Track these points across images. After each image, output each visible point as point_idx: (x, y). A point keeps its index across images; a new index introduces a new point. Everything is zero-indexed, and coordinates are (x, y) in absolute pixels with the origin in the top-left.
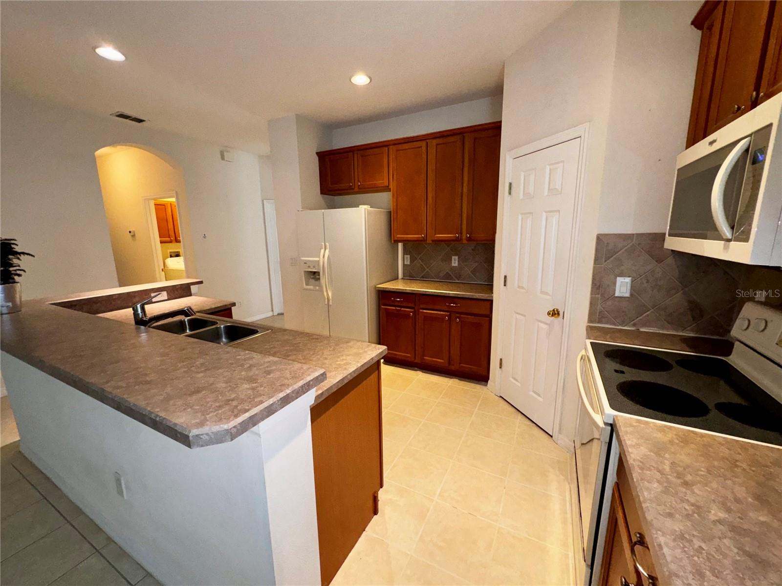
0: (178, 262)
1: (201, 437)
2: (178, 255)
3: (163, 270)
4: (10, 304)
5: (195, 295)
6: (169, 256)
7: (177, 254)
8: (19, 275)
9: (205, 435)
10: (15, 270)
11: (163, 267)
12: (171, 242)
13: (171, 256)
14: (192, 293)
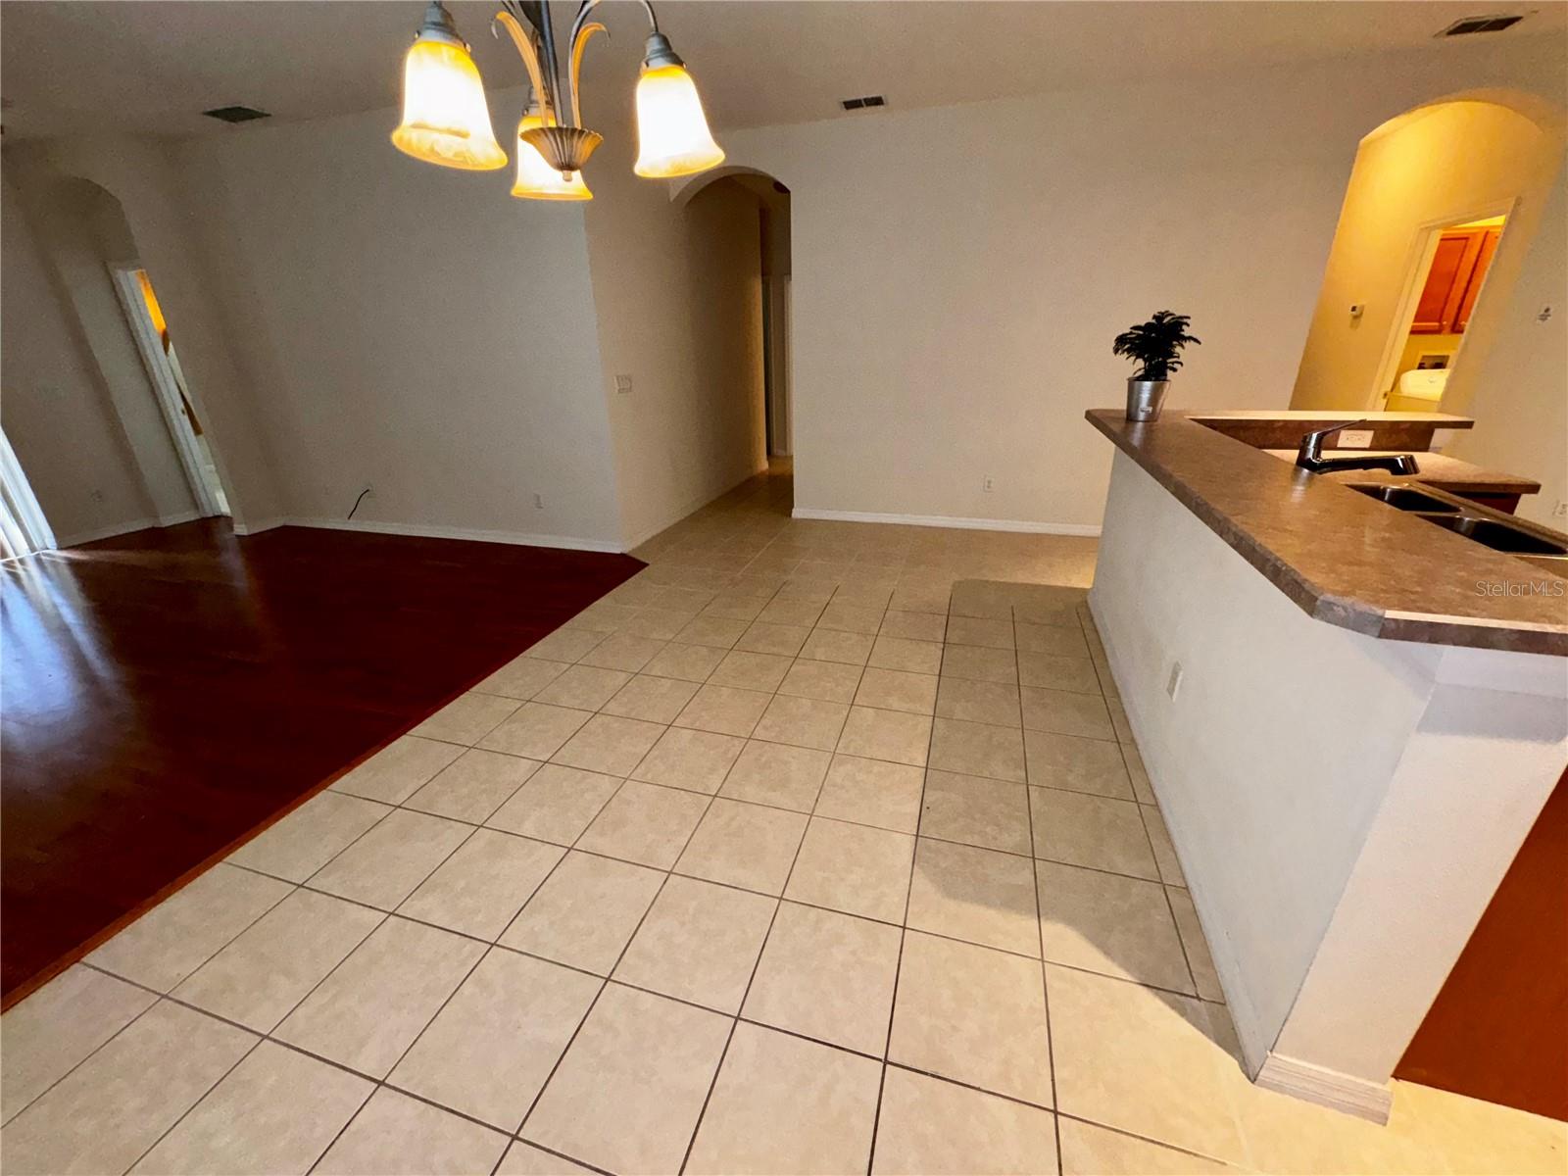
0: (1431, 382)
1: (1335, 608)
2: (1439, 364)
3: (1385, 395)
4: (1150, 409)
5: (1437, 451)
6: (1417, 366)
7: (1439, 361)
8: (1175, 370)
9: (1340, 609)
10: (1173, 363)
11: (1389, 389)
12: (1438, 331)
13: (1421, 367)
14: (1432, 445)
